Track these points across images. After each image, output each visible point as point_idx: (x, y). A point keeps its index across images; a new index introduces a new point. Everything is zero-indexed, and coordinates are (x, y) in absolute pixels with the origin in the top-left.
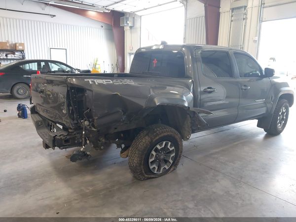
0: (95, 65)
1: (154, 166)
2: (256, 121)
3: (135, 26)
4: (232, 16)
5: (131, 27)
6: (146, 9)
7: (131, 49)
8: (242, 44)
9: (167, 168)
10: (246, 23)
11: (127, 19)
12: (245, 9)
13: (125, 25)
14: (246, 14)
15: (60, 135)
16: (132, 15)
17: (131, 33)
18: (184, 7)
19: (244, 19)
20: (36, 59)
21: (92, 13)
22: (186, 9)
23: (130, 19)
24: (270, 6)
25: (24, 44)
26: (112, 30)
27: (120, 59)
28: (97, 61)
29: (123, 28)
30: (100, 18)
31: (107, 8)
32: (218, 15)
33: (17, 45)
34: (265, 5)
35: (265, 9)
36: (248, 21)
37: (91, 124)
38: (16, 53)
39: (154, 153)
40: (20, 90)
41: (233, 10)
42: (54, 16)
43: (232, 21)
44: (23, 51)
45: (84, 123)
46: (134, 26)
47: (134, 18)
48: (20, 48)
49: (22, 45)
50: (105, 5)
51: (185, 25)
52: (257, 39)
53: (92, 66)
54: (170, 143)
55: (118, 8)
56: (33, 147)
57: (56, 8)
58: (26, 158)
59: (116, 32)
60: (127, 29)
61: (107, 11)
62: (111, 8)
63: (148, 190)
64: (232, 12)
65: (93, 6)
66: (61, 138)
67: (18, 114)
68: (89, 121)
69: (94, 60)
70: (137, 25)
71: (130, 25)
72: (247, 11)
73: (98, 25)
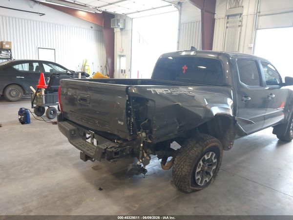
0: (84, 66)
1: (199, 177)
2: (271, 129)
3: (126, 28)
4: (227, 23)
5: (121, 29)
6: (139, 12)
7: (122, 51)
8: (237, 50)
9: (208, 181)
10: (241, 30)
11: (118, 21)
12: (240, 17)
13: (116, 26)
14: (241, 21)
15: (111, 148)
16: (124, 17)
17: (122, 35)
18: (178, 12)
19: (239, 26)
20: (29, 59)
21: (82, 14)
22: (180, 14)
23: (121, 21)
24: (266, 15)
25: (10, 43)
26: (102, 31)
27: (110, 61)
28: (86, 62)
29: (113, 29)
30: (90, 18)
31: (99, 9)
32: (213, 21)
33: (4, 44)
34: (261, 14)
35: (260, 17)
36: (244, 28)
37: (148, 135)
38: (3, 52)
39: (201, 162)
40: (12, 91)
41: (228, 16)
42: (43, 14)
43: (227, 27)
44: (10, 50)
45: (142, 135)
46: (124, 28)
47: (125, 20)
48: (7, 46)
49: (9, 43)
50: (97, 6)
51: (179, 30)
52: (252, 46)
53: (81, 66)
54: (214, 155)
55: (110, 9)
56: (50, 157)
57: (45, 7)
58: (49, 170)
59: (106, 33)
60: (117, 31)
61: (99, 12)
62: (103, 9)
63: (197, 205)
64: (228, 18)
65: (85, 6)
66: (113, 151)
67: (20, 119)
68: (145, 132)
69: (83, 61)
70: (128, 27)
71: (121, 27)
72: (242, 18)
73: (88, 26)
